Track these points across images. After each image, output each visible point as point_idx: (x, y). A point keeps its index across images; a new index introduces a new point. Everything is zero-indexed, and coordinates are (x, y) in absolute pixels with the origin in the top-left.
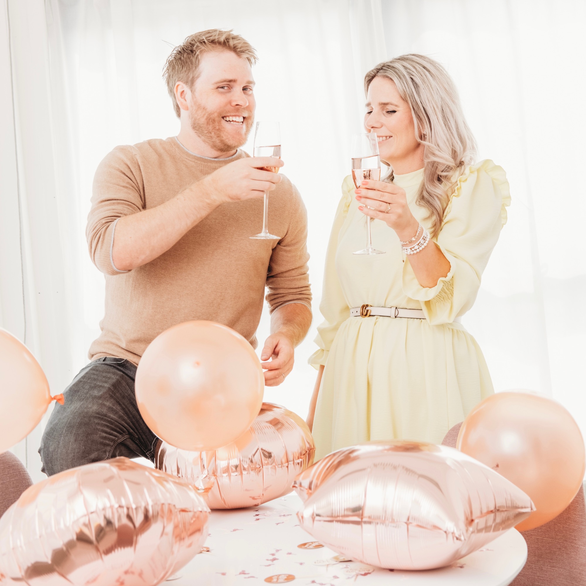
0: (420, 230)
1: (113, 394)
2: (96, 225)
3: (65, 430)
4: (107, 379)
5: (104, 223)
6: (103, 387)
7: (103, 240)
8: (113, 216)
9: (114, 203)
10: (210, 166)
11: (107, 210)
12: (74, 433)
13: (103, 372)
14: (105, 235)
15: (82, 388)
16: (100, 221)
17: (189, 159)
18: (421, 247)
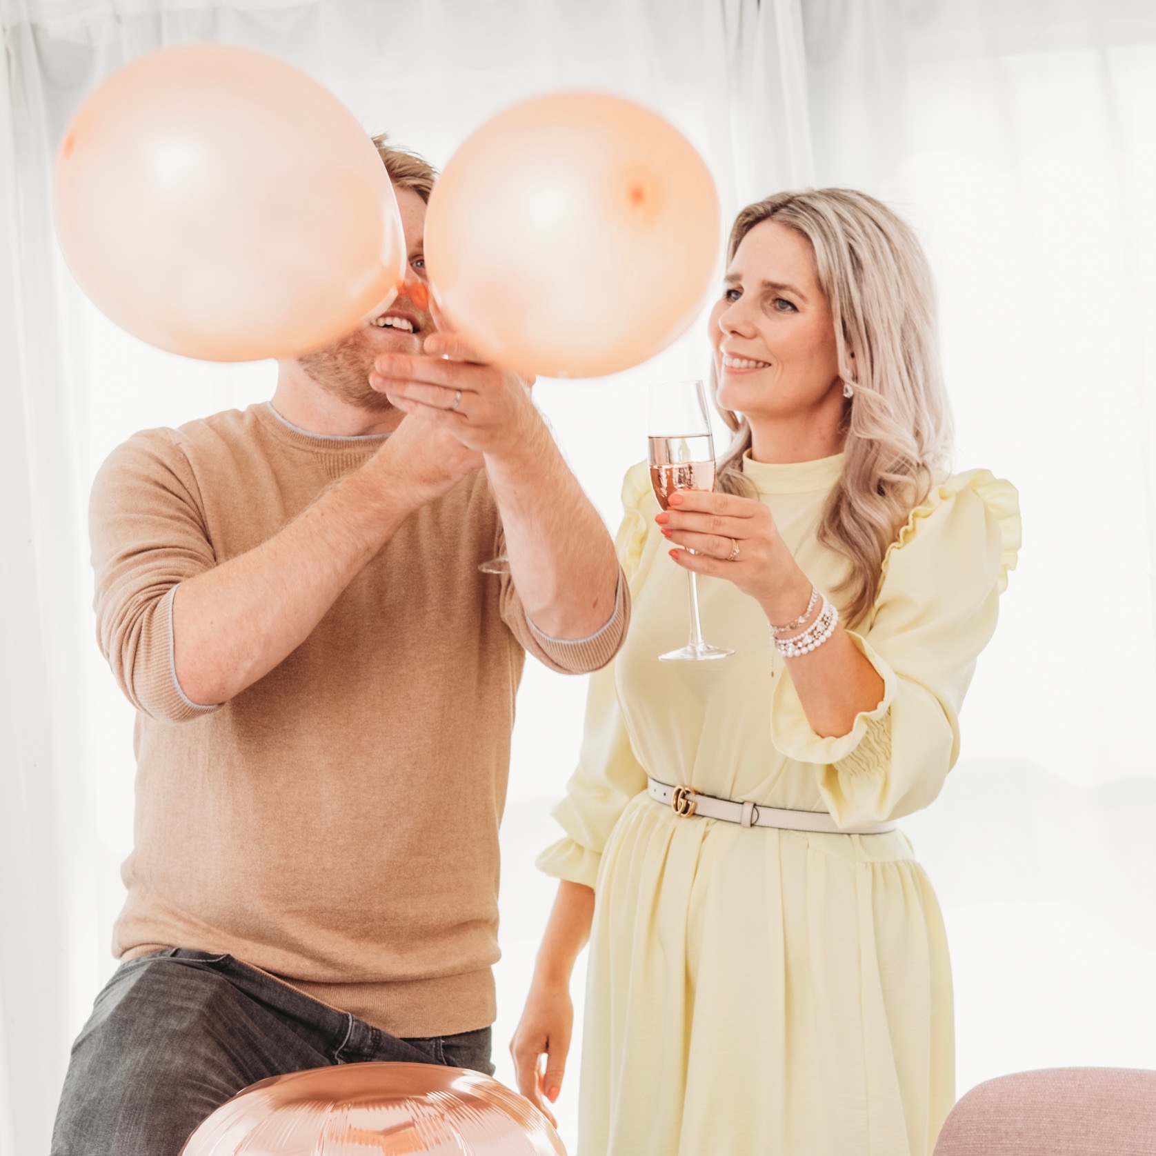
0: (815, 601)
1: (209, 1025)
2: (124, 610)
3: (121, 1115)
4: (191, 992)
5: (142, 603)
6: (187, 1009)
7: (148, 639)
8: (161, 583)
9: (156, 556)
10: (349, 456)
11: (143, 574)
12: (143, 1125)
13: (178, 977)
14: (150, 627)
15: (138, 1013)
16: (133, 598)
17: (300, 446)
18: (818, 639)
